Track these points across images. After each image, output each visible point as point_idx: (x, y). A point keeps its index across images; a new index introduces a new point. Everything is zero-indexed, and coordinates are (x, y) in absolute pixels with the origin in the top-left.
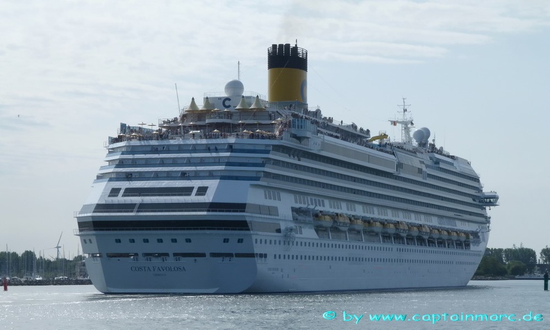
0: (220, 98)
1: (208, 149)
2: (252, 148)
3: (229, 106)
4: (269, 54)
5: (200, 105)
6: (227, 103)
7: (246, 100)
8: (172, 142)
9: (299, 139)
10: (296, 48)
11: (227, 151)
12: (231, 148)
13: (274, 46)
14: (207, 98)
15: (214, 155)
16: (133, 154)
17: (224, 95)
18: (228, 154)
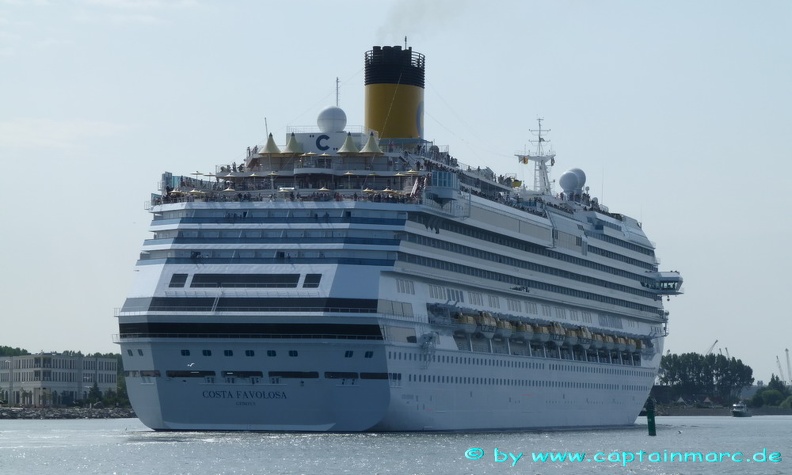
0: (312, 136)
1: (314, 217)
2: (377, 216)
3: (326, 148)
4: (367, 61)
5: (282, 146)
6: (323, 143)
7: (354, 139)
8: (257, 205)
9: (441, 201)
10: (409, 52)
11: (344, 220)
12: (348, 216)
13: (376, 49)
14: (293, 134)
15: (325, 226)
16: (199, 223)
17: (317, 130)
18: (346, 226)
